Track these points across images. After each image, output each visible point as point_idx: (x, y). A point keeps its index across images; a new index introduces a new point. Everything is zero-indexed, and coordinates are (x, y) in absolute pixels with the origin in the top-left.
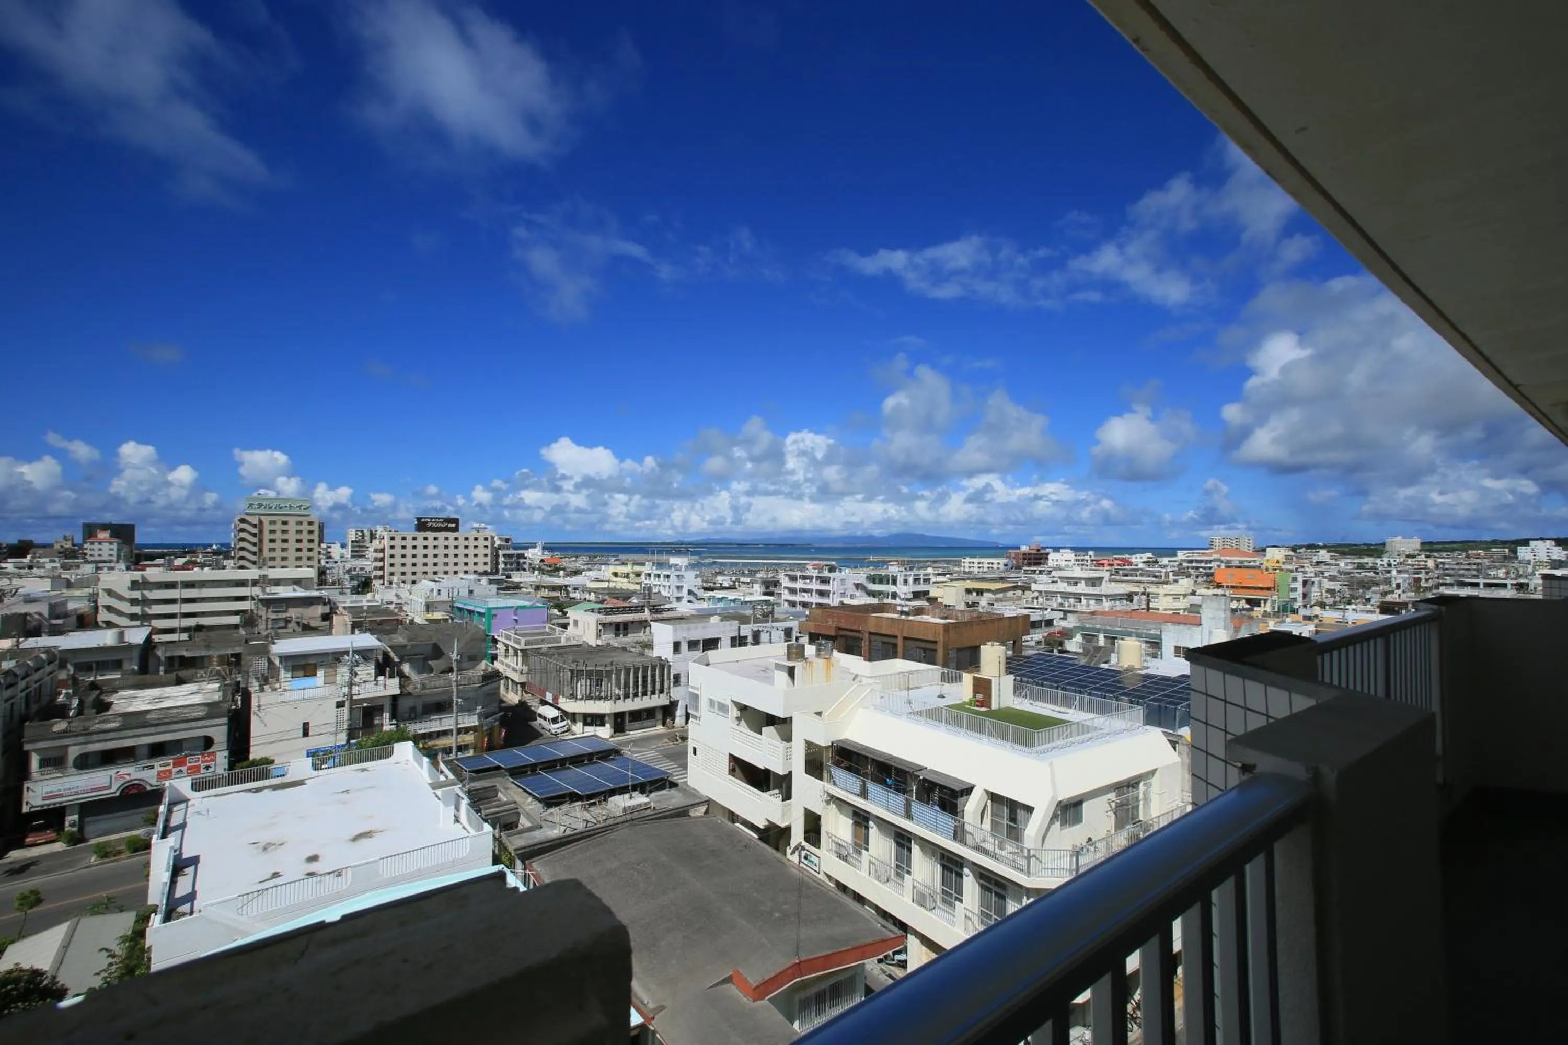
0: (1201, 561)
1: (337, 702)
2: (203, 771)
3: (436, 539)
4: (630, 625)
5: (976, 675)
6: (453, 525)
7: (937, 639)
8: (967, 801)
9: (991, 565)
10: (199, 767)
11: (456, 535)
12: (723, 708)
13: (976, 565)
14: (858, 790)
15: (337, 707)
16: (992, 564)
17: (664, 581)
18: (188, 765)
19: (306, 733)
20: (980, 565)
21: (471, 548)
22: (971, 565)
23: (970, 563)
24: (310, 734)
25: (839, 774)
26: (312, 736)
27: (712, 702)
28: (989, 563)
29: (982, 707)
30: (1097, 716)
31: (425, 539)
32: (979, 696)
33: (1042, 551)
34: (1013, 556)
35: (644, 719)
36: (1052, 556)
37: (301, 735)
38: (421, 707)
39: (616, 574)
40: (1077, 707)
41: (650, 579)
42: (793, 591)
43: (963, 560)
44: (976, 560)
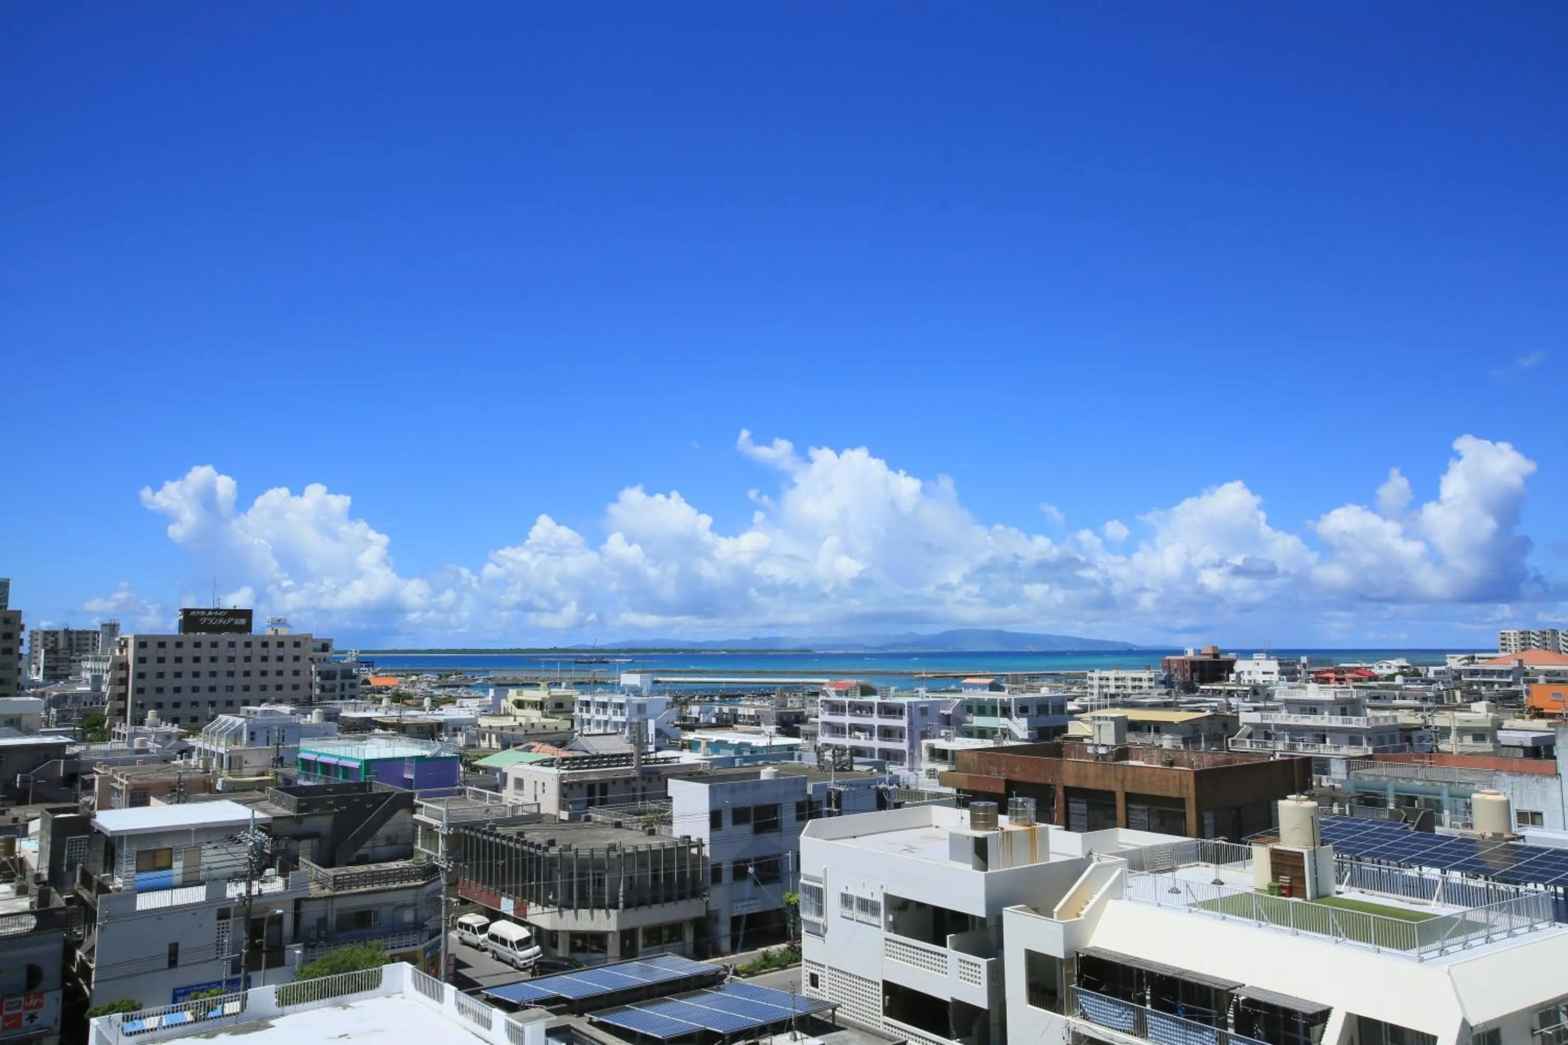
0: (1492, 673)
1: (220, 911)
2: (25, 1023)
3: (214, 645)
4: (610, 786)
5: (1276, 847)
6: (243, 621)
7: (1185, 796)
8: (1323, 1031)
9: (1137, 683)
10: (20, 1015)
11: (246, 637)
12: (866, 906)
13: (1112, 683)
14: (1129, 1025)
15: (219, 918)
16: (1140, 680)
17: (615, 713)
18: (5, 1013)
19: (173, 963)
20: (1120, 683)
21: (272, 660)
22: (1104, 683)
23: (1101, 679)
24: (179, 964)
25: (1089, 1001)
26: (180, 966)
27: (846, 900)
28: (1134, 679)
29: (1290, 896)
30: (1468, 908)
31: (197, 645)
32: (1285, 879)
33: (1223, 657)
34: (1175, 665)
35: (666, 942)
36: (1239, 666)
37: (166, 965)
38: (334, 920)
39: (520, 704)
40: (1442, 897)
41: (588, 711)
42: (837, 730)
43: (1089, 675)
44: (1111, 674)
